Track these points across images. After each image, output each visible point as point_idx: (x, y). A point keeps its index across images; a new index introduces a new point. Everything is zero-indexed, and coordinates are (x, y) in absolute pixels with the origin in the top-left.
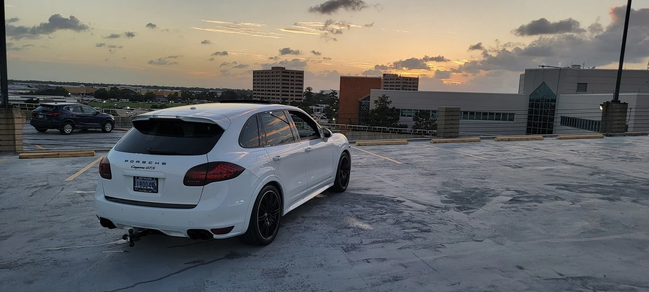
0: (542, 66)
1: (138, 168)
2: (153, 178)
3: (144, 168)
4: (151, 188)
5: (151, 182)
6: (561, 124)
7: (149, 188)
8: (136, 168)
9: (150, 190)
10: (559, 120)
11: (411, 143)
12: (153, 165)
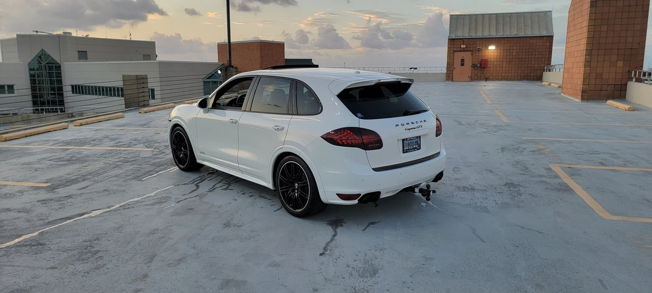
0: (36, 32)
1: (411, 129)
2: (417, 137)
3: (415, 128)
4: (417, 146)
5: (416, 140)
6: (73, 93)
7: (414, 146)
8: (409, 129)
9: (416, 148)
10: (70, 88)
11: (128, 114)
12: (420, 124)
